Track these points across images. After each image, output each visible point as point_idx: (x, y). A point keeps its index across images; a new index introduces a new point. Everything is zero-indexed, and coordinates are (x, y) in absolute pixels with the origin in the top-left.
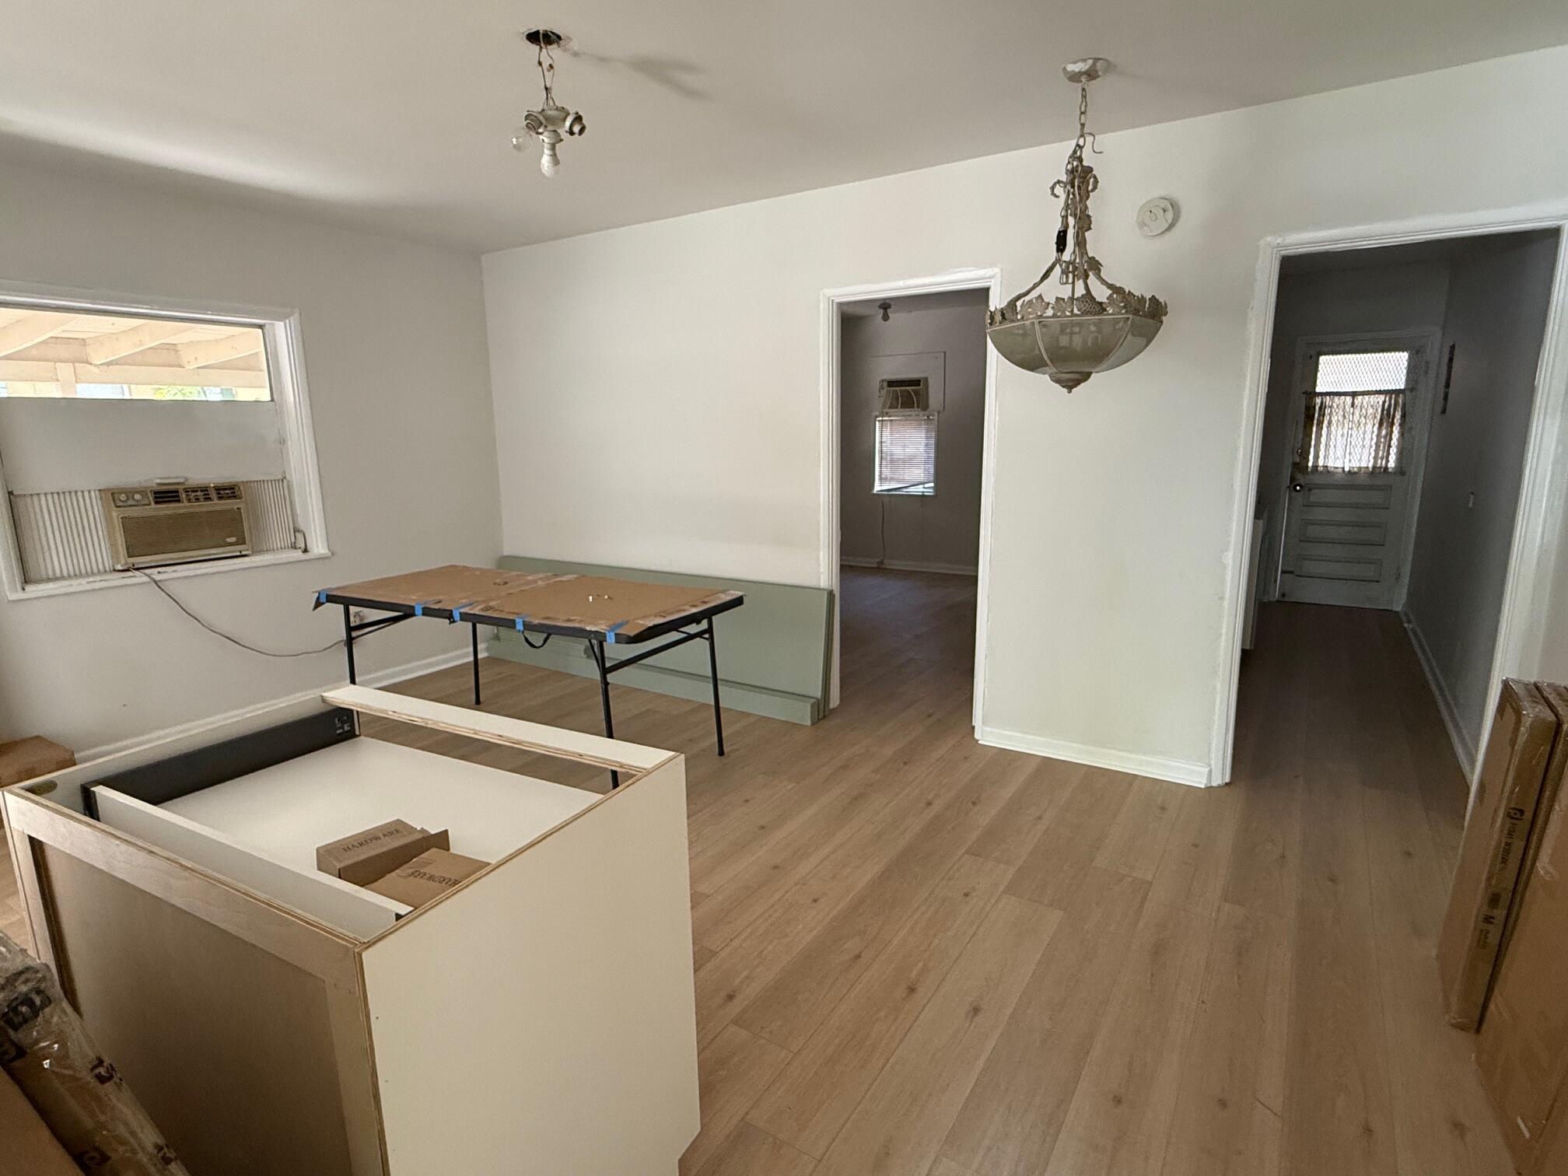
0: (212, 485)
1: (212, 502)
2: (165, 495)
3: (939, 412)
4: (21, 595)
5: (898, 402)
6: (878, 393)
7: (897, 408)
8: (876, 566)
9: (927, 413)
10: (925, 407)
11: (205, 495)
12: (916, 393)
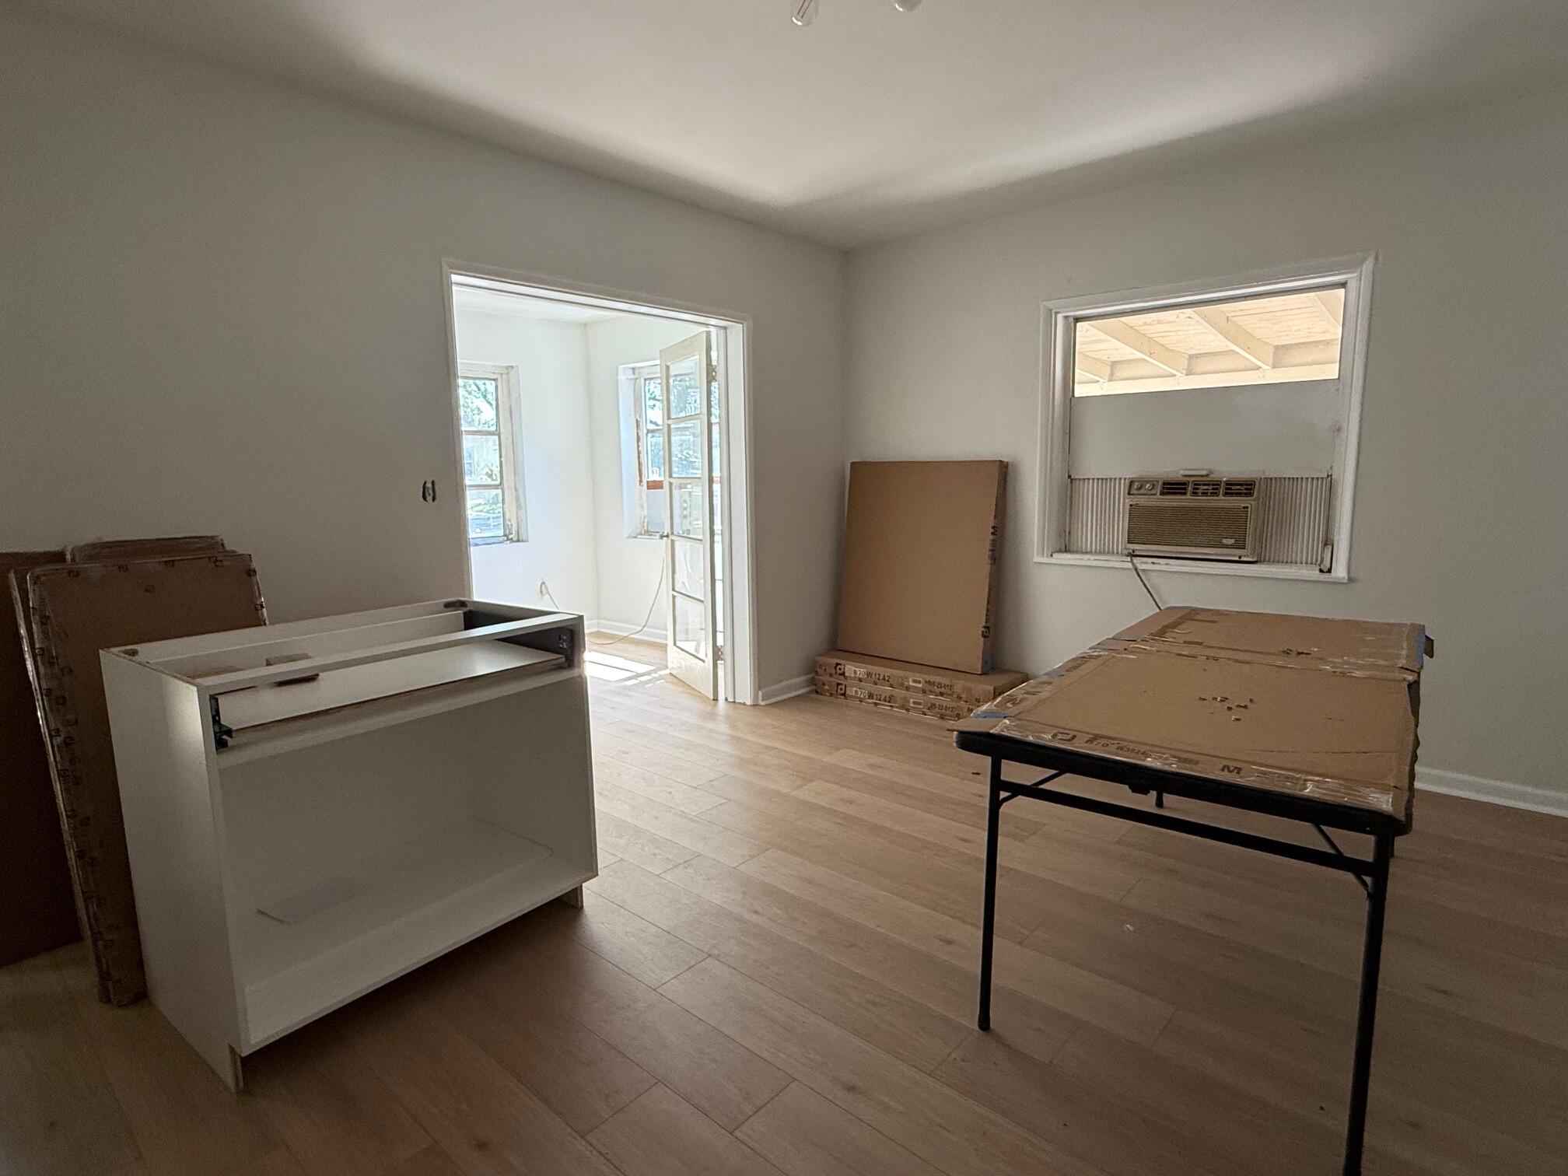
0: (1225, 479)
1: (1217, 498)
2: (1173, 487)
4: (1045, 560)
11: (1213, 489)
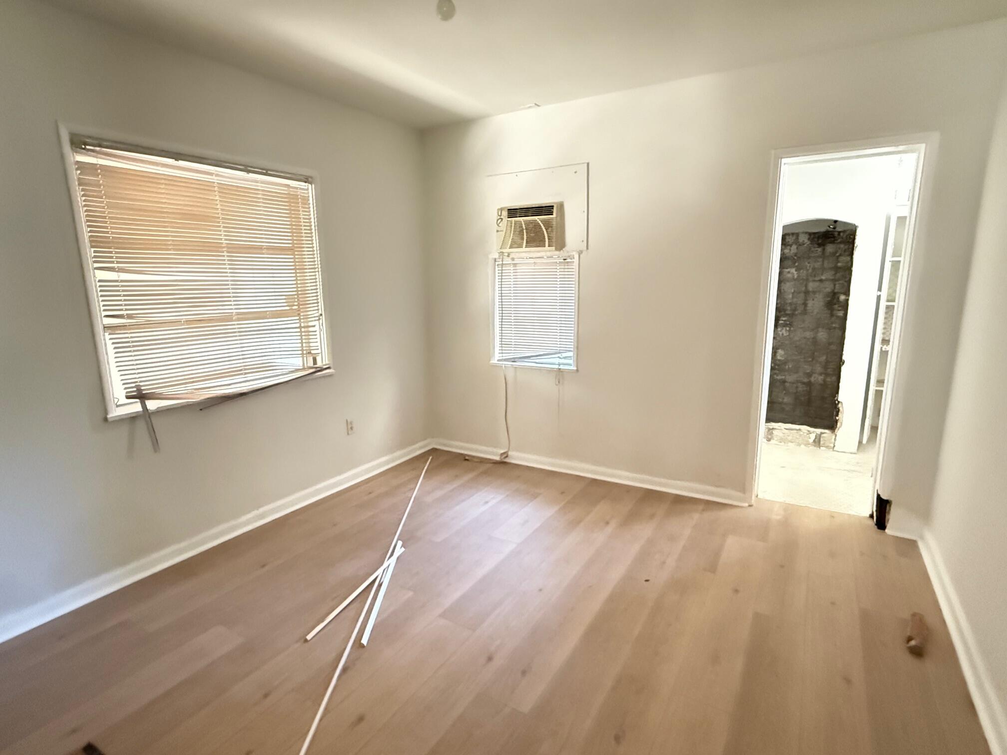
3: (580, 253)
5: (523, 239)
6: (496, 227)
7: (520, 246)
8: (497, 458)
9: (563, 254)
10: (560, 244)
12: (548, 224)
